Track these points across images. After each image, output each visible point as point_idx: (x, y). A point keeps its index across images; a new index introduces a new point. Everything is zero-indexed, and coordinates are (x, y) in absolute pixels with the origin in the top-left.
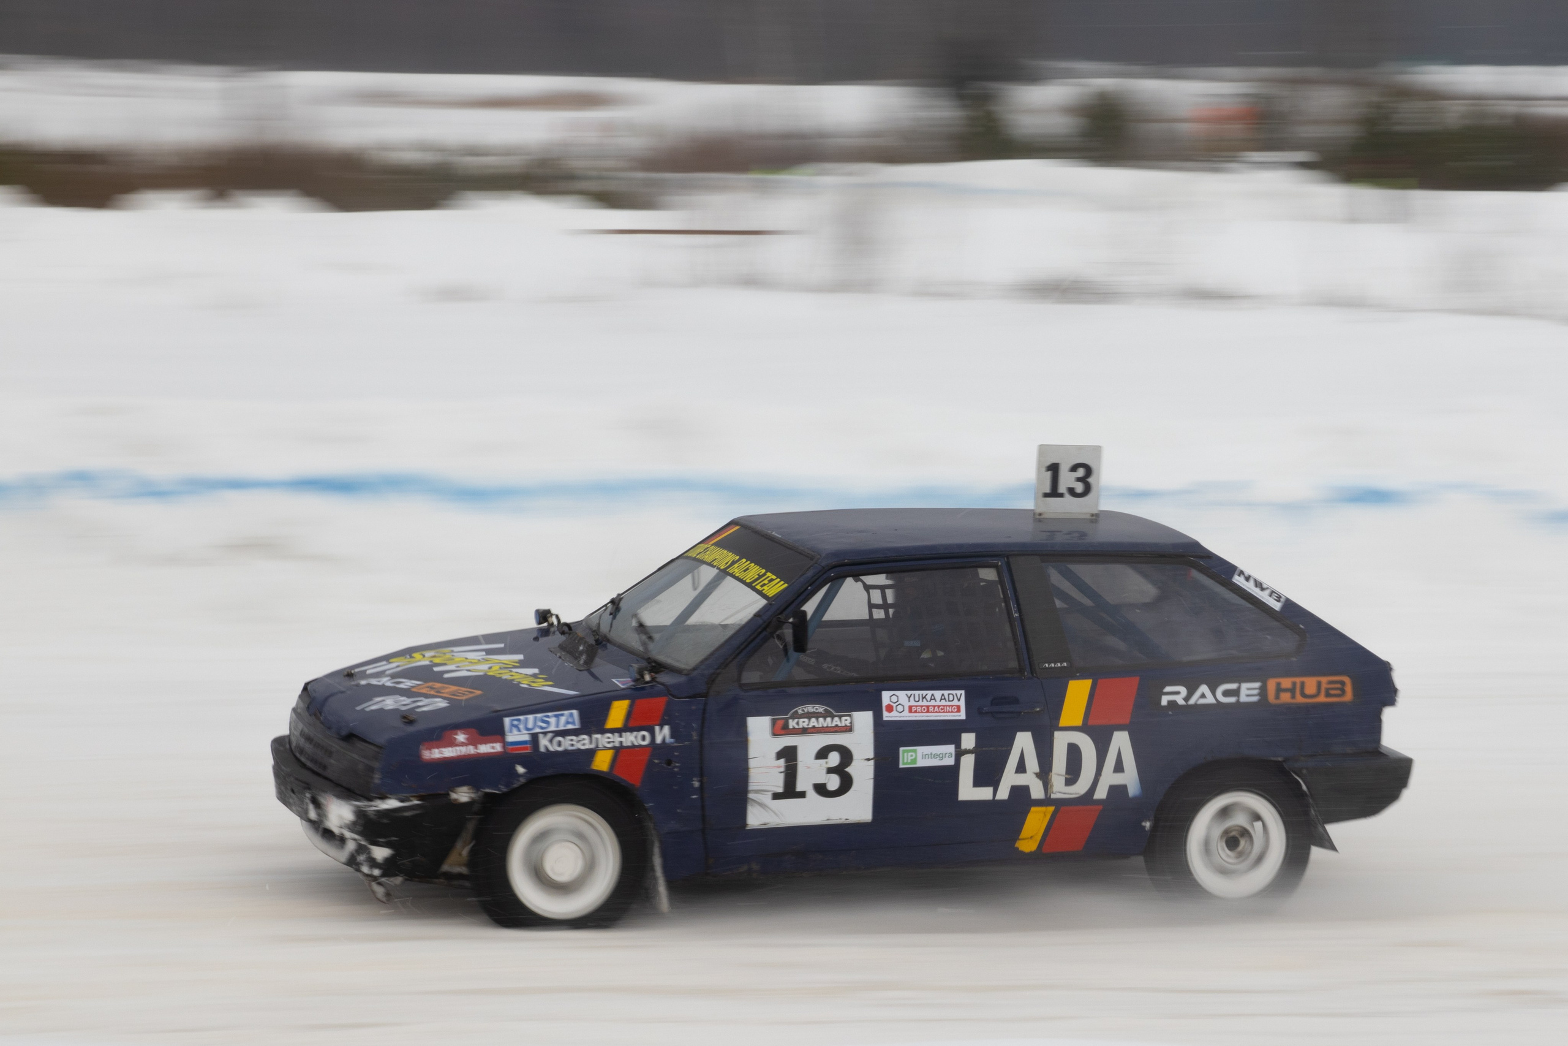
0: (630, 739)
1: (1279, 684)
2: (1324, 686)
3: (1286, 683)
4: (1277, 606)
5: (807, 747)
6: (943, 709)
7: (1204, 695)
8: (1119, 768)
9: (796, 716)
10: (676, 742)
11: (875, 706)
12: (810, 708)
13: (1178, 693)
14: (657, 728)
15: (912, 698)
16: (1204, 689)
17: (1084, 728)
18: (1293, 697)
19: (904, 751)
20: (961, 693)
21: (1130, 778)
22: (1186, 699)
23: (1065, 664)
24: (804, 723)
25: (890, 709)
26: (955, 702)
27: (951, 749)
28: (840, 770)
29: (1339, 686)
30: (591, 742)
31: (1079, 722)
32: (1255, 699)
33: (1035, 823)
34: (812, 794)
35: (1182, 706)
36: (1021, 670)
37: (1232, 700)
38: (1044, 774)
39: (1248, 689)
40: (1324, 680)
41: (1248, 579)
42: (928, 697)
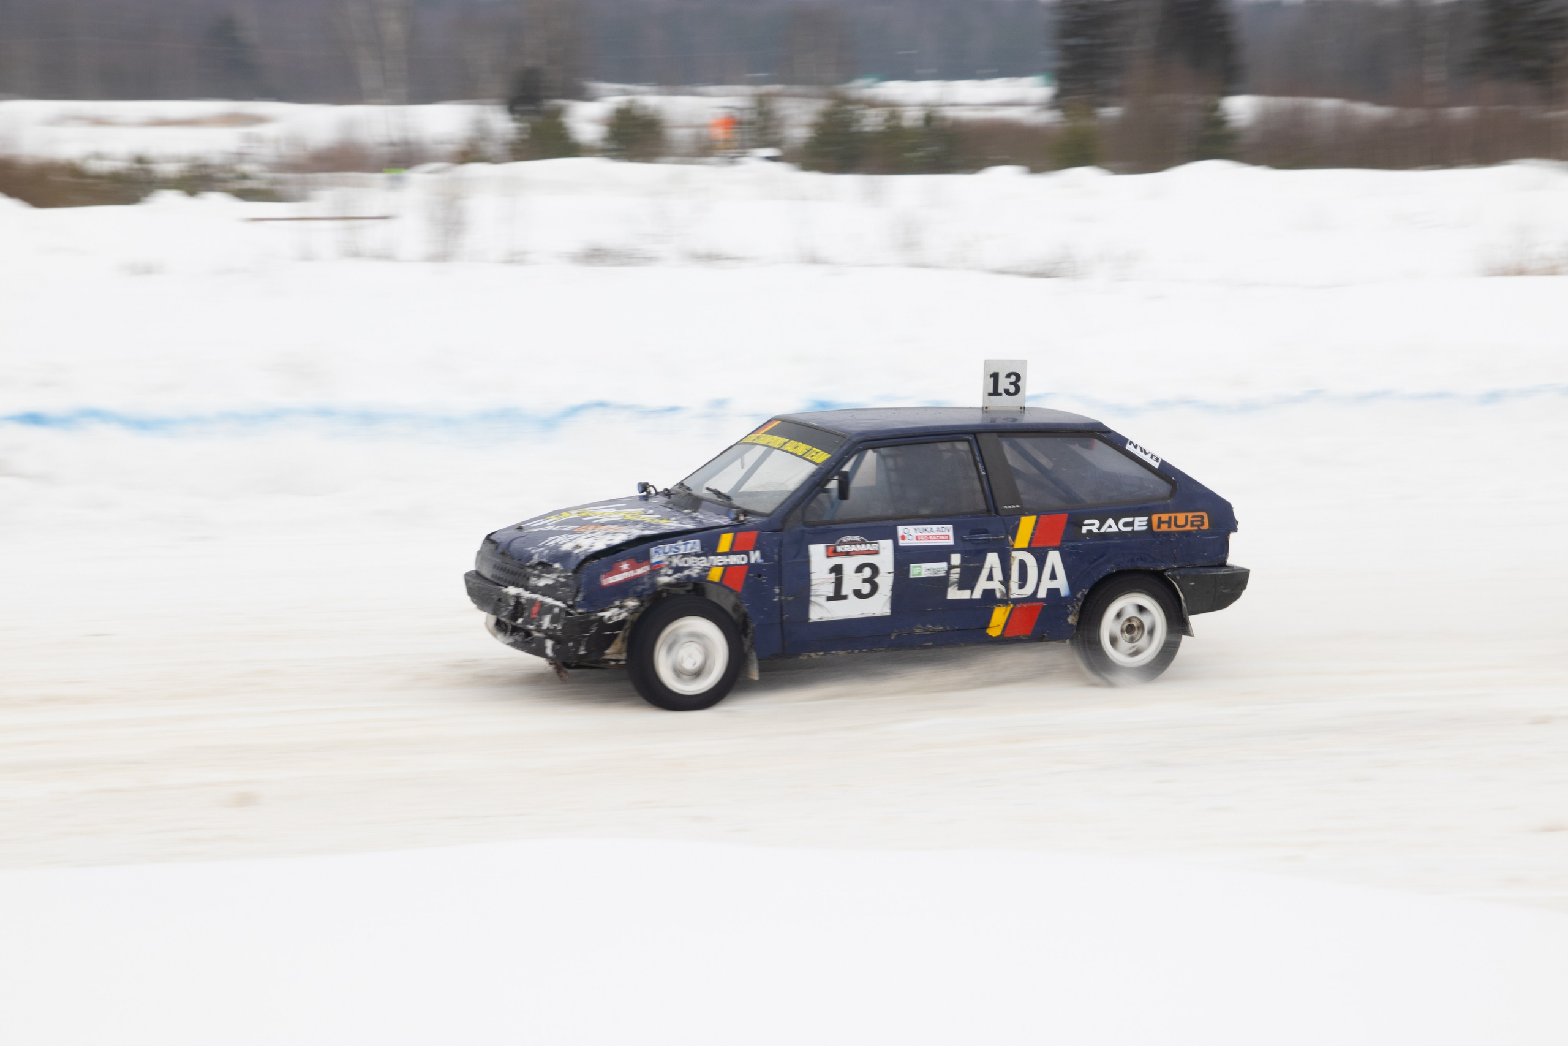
0: (734, 560)
1: (1160, 518)
2: (1190, 519)
3: (1165, 517)
4: (1156, 465)
5: (849, 564)
6: (938, 538)
7: (1111, 526)
8: (1053, 576)
9: (842, 544)
10: (765, 562)
11: (893, 536)
12: (851, 538)
13: (1093, 524)
14: (751, 553)
15: (918, 531)
16: (1110, 521)
17: (1029, 550)
18: (1170, 526)
19: (914, 567)
20: (950, 527)
21: (1062, 584)
22: (1099, 529)
23: (1018, 506)
24: (847, 548)
25: (903, 538)
26: (947, 533)
27: (943, 565)
28: (871, 581)
29: (1200, 519)
30: (708, 562)
31: (1026, 545)
32: (1144, 528)
33: (999, 616)
34: (852, 597)
35: (1097, 533)
36: (988, 511)
37: (1129, 529)
38: (1006, 581)
39: (1139, 521)
40: (1190, 515)
41: (1136, 447)
42: (929, 530)
